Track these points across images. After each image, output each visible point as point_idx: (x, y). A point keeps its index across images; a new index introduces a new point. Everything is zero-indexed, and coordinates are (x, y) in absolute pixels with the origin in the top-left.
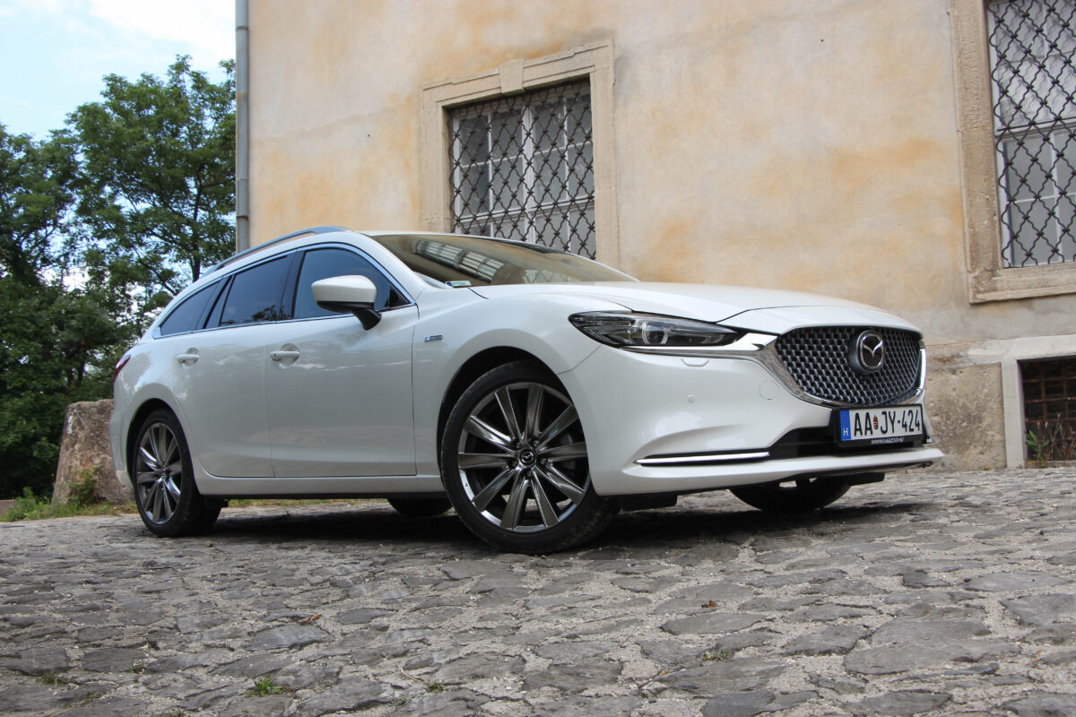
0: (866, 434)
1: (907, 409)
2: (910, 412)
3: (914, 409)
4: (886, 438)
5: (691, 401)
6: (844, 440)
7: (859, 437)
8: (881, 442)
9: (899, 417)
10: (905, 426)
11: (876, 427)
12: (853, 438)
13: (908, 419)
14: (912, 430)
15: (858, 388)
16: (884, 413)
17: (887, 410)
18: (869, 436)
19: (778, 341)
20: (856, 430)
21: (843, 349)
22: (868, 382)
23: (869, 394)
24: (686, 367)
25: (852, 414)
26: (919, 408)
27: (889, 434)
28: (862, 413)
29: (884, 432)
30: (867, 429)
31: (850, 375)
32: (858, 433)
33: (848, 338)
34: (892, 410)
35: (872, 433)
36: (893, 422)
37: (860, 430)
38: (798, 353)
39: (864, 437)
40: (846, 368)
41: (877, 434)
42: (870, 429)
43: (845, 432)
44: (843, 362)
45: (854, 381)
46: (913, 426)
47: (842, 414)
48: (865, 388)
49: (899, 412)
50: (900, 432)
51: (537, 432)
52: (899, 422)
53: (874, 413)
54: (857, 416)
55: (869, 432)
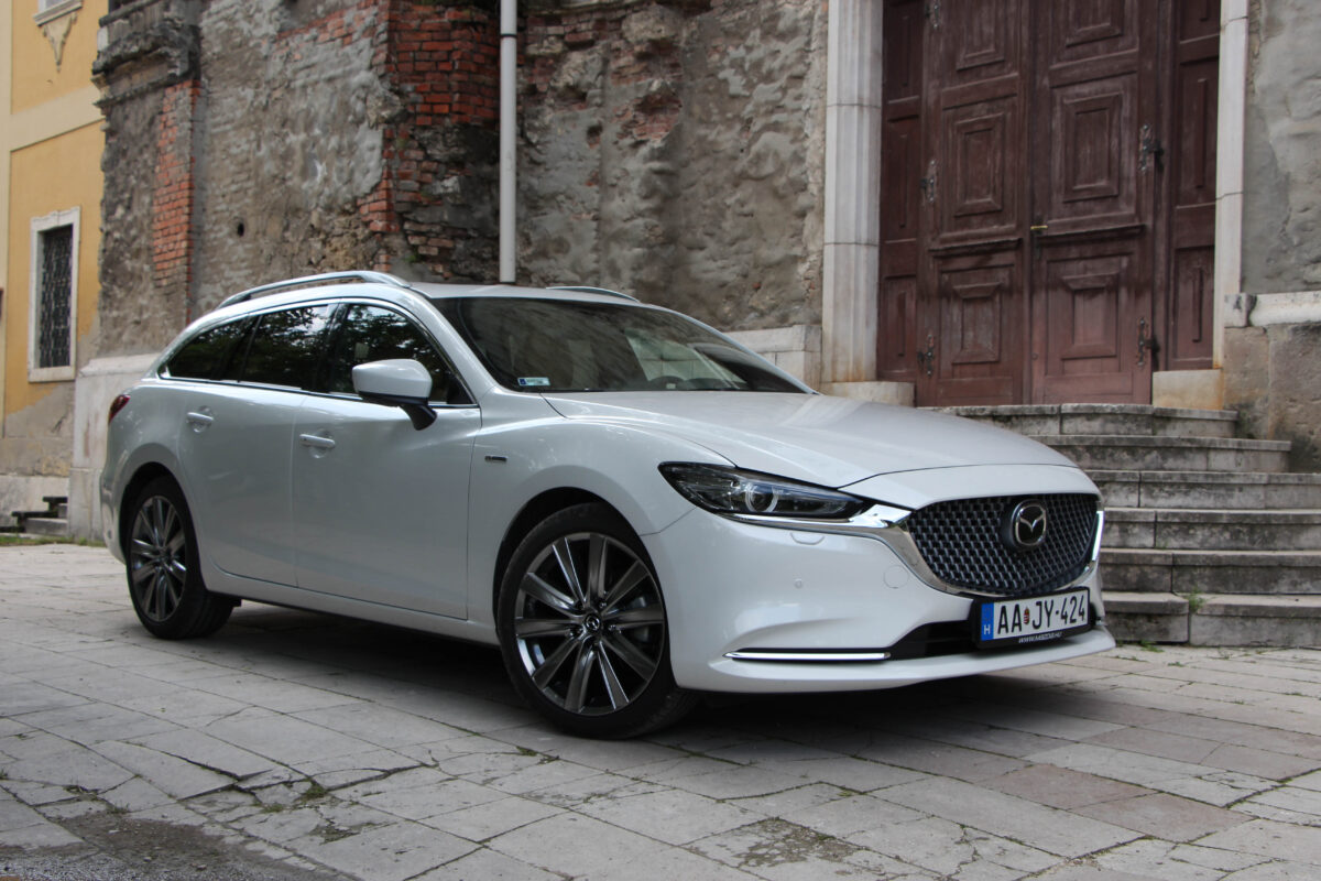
0: (1013, 630)
1: (1069, 596)
2: (1074, 598)
3: (1078, 595)
4: (1038, 635)
5: (798, 586)
6: (983, 639)
7: (1004, 635)
8: (1032, 639)
9: (1058, 606)
10: (1064, 617)
11: (1027, 622)
12: (996, 636)
13: (1069, 609)
14: (1073, 621)
15: (1010, 568)
16: (1039, 604)
17: (1043, 600)
18: (1017, 633)
19: (911, 516)
20: (1001, 626)
21: (994, 522)
22: (1024, 560)
23: (1023, 575)
24: (795, 544)
25: (997, 607)
26: (1085, 593)
27: (1044, 629)
28: (1010, 606)
29: (1036, 627)
30: (1014, 625)
31: (1001, 553)
32: (1003, 630)
33: (1002, 509)
34: (1049, 599)
35: (1020, 629)
36: (1049, 614)
37: (1006, 626)
38: (936, 530)
39: (1010, 635)
40: (996, 545)
41: (1028, 630)
42: (1019, 624)
43: (986, 629)
44: (993, 538)
45: (1006, 561)
46: (1076, 616)
47: (984, 608)
48: (1019, 568)
49: (1058, 600)
50: (1058, 624)
51: (602, 592)
52: (1057, 613)
53: (1024, 604)
54: (1004, 610)
55: (1017, 628)
